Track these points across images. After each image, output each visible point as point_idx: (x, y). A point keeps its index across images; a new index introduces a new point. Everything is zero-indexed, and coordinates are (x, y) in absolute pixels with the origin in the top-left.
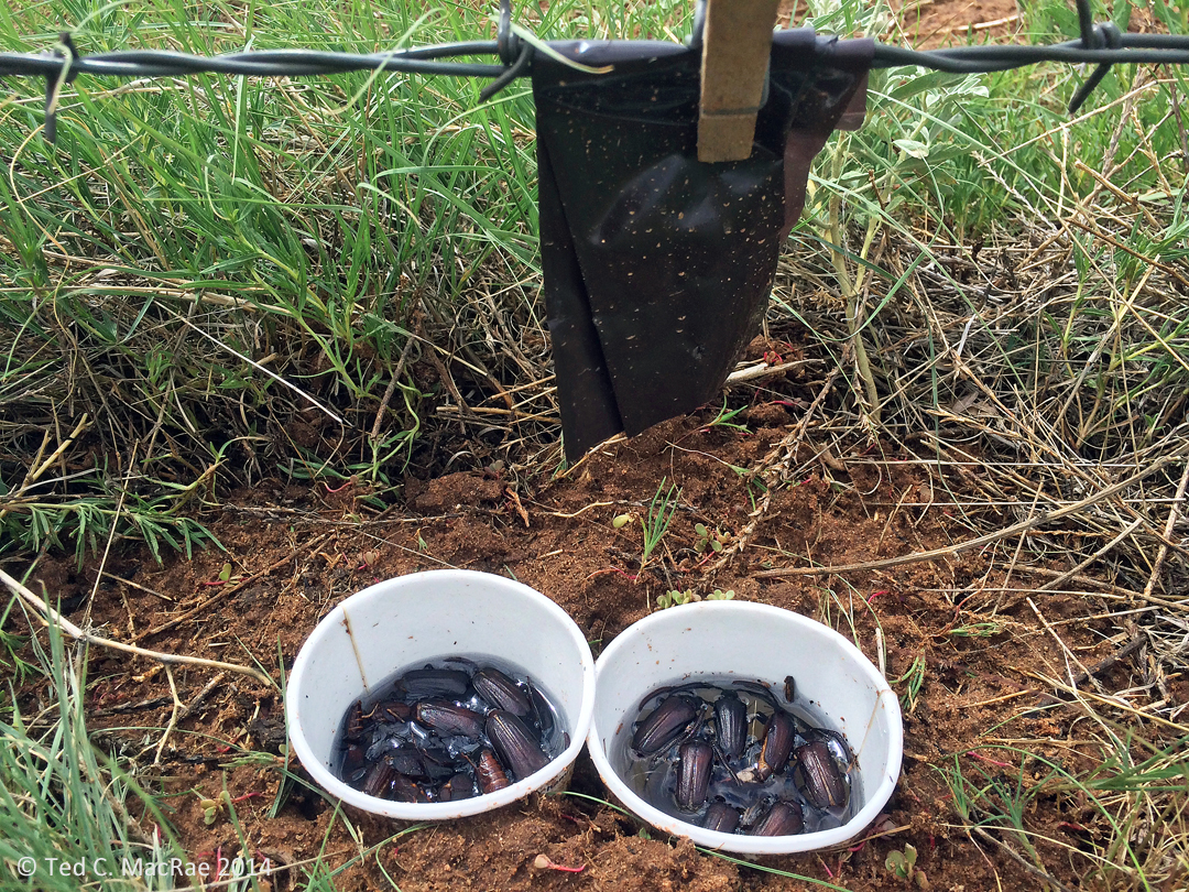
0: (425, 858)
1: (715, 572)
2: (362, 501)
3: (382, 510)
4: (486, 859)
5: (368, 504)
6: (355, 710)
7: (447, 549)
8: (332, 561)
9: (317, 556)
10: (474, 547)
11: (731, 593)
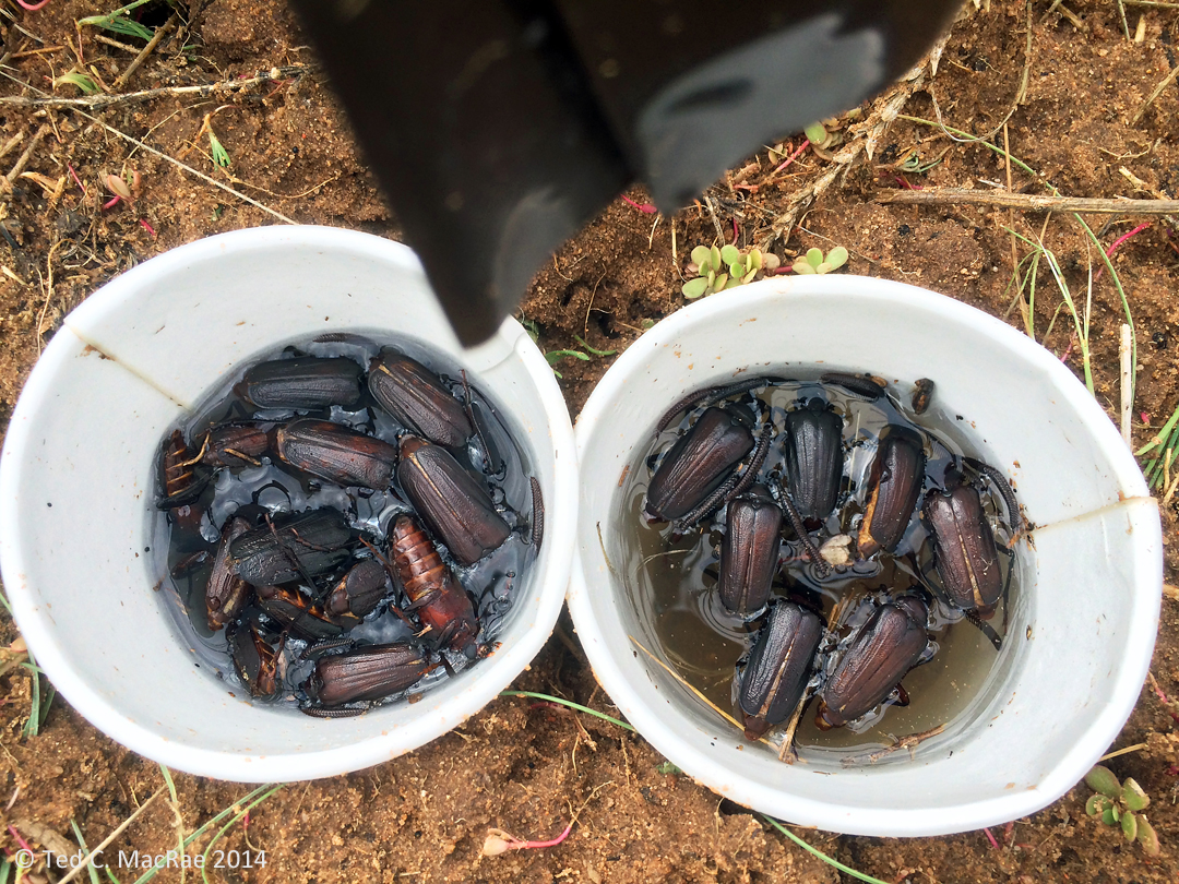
0: (296, 834)
1: (809, 200)
2: (94, 28)
3: (141, 43)
4: (402, 822)
5: (107, 33)
6: (174, 446)
7: (272, 156)
8: (54, 187)
9: (19, 182)
10: (323, 157)
11: (839, 255)
